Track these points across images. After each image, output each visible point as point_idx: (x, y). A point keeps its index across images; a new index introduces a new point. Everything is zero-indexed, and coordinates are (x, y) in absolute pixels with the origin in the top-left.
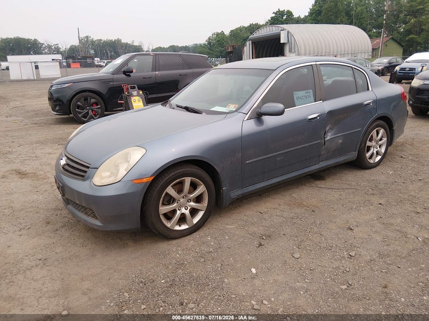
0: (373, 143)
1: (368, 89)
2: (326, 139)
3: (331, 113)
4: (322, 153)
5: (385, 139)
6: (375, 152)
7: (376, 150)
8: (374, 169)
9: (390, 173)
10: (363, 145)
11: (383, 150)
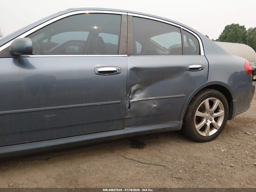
0: (206, 114)
1: (200, 54)
2: (131, 101)
3: (135, 70)
4: (128, 117)
5: (222, 112)
6: (208, 124)
7: (210, 122)
8: (208, 143)
9: (223, 151)
10: (190, 114)
11: (220, 123)
